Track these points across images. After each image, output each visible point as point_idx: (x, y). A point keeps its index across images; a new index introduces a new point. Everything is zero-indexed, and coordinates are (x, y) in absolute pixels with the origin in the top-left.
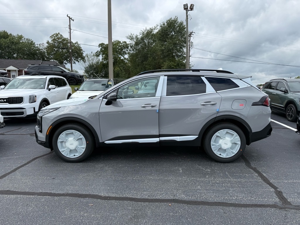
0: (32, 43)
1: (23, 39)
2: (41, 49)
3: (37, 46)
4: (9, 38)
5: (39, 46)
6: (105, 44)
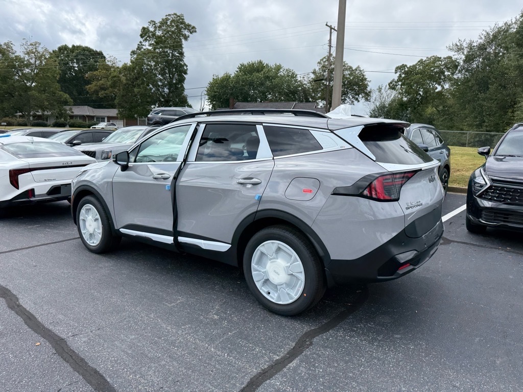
0: (293, 76)
1: (281, 70)
3: (299, 79)
4: (264, 71)
5: (302, 79)
6: (408, 66)
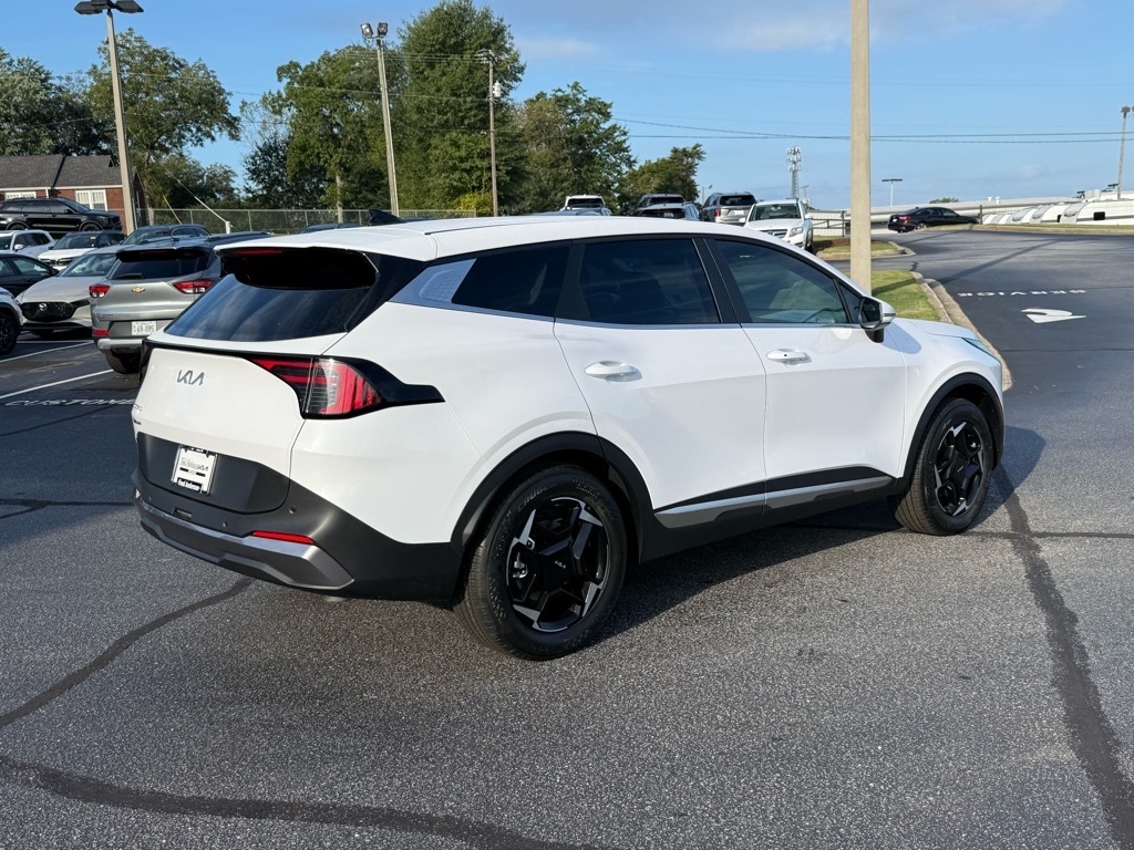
2: (75, 95)
5: (64, 82)
6: (303, 66)
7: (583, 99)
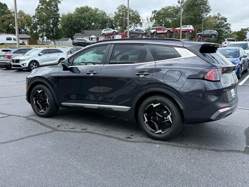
0: (104, 14)
1: (98, 11)
3: (108, 15)
6: (157, 11)
7: (220, 17)
